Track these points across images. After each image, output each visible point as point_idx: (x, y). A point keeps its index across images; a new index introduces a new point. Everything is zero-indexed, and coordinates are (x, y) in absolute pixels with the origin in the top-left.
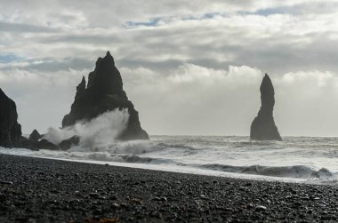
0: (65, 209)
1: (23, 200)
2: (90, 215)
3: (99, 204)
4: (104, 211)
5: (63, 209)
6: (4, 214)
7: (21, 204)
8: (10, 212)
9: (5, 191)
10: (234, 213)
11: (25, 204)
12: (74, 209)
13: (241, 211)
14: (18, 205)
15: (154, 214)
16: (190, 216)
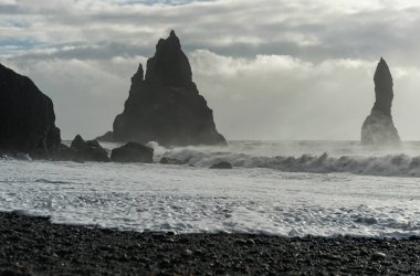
0: (123, 260)
1: (67, 245)
2: (155, 269)
3: (166, 250)
4: (173, 262)
5: (120, 260)
6: (44, 269)
7: (66, 252)
8: (52, 264)
9: (44, 232)
10: (343, 263)
11: (70, 252)
12: (134, 259)
13: (352, 260)
14: (61, 254)
15: (238, 266)
16: (286, 269)
